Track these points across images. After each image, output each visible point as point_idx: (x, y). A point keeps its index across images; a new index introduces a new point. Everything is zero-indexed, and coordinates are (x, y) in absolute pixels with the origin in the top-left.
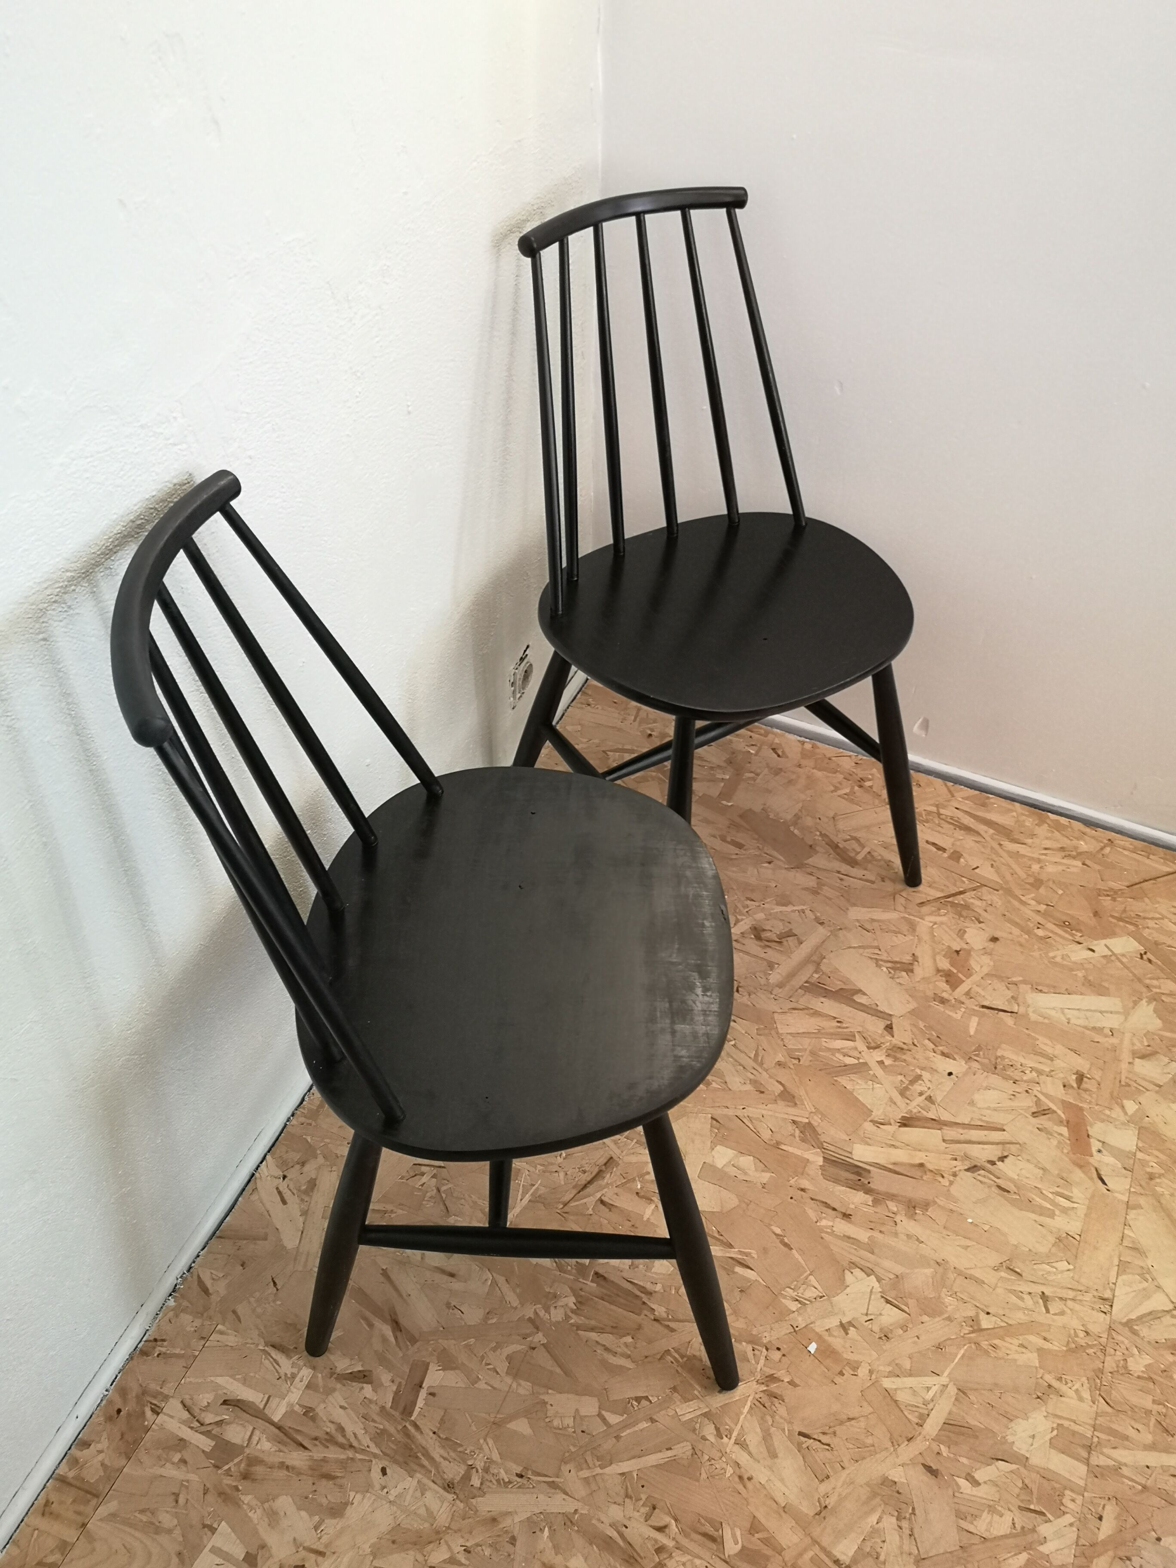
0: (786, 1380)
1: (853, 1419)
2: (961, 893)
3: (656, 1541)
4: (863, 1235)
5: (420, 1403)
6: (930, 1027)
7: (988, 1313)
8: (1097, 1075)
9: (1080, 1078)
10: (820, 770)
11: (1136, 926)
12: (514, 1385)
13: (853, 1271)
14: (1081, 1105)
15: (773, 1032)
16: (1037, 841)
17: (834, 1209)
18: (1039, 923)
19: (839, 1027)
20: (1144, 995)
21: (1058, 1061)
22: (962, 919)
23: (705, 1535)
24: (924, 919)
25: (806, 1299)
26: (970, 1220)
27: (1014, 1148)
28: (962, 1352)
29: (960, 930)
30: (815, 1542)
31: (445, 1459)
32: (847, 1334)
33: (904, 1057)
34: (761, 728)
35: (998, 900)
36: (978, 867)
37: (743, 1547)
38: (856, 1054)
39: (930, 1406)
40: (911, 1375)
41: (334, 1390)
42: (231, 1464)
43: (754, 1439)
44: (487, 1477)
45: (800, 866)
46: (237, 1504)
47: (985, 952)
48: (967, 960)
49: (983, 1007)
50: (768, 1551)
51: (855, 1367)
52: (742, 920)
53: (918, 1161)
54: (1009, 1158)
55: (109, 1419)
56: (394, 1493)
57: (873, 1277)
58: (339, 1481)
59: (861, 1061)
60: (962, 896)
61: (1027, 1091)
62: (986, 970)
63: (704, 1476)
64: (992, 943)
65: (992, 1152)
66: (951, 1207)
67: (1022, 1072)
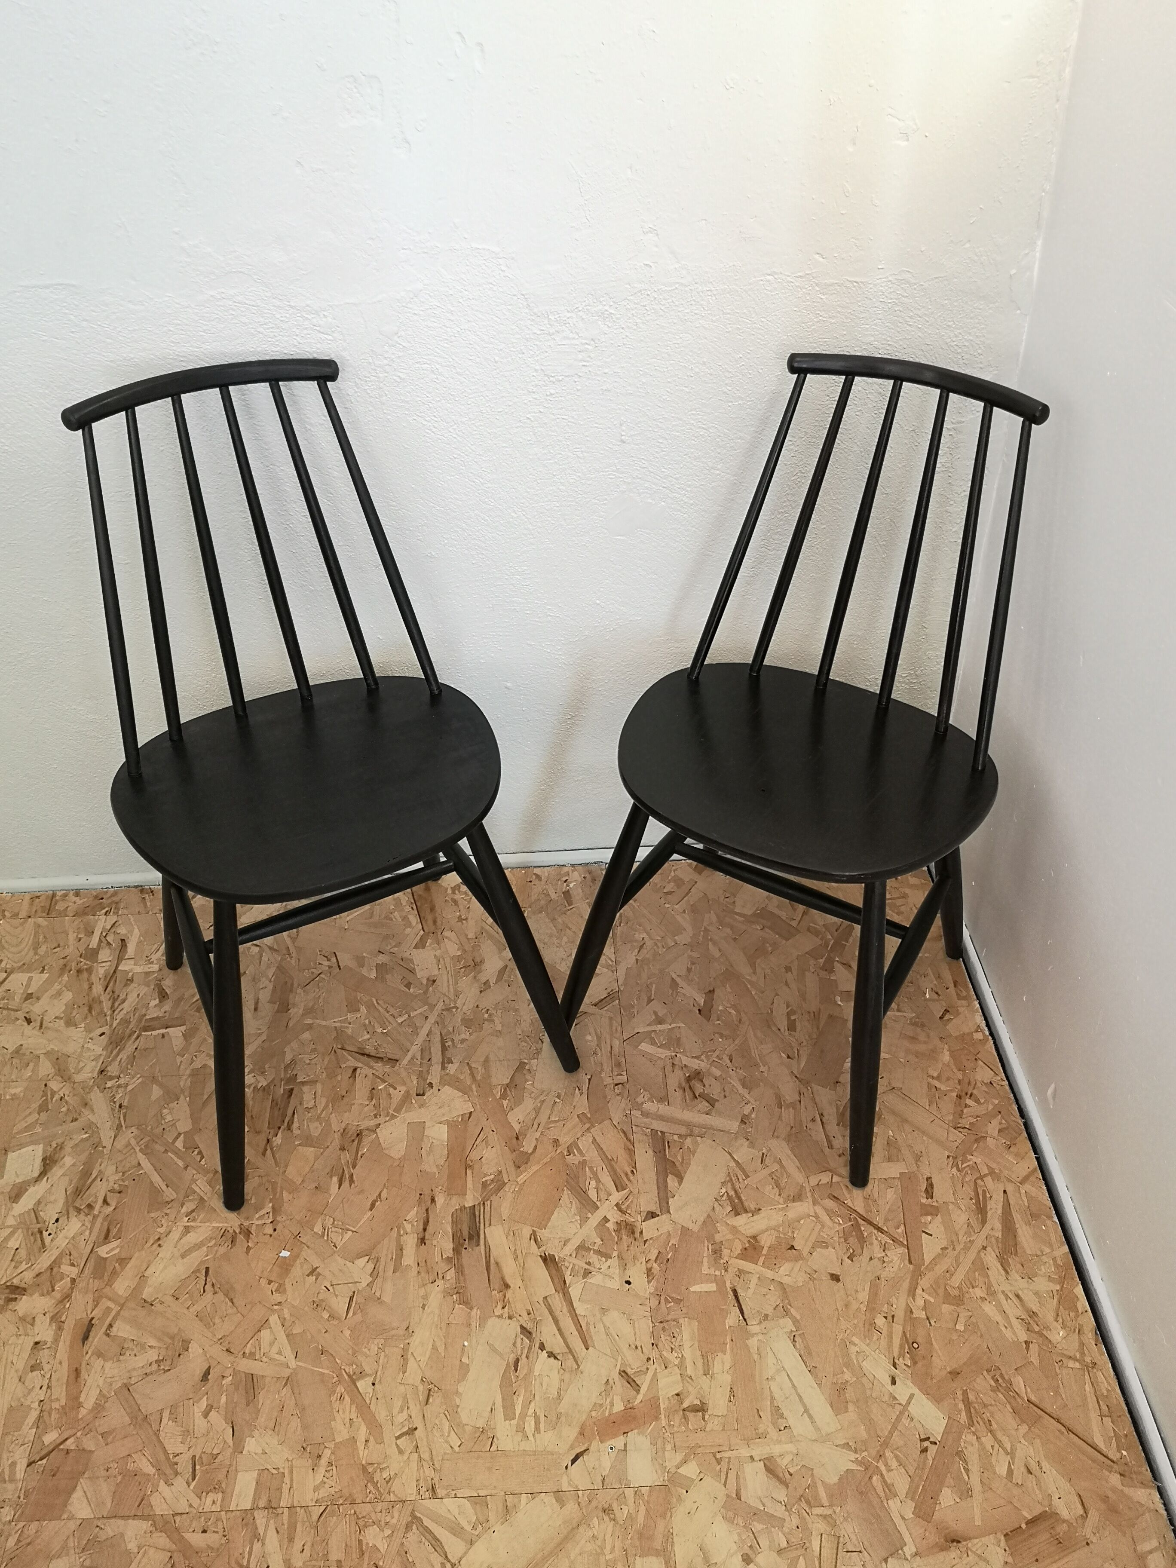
0: (250, 1244)
1: (233, 1303)
2: (880, 1229)
3: (96, 1202)
4: (409, 1258)
5: (154, 1033)
6: (675, 1249)
7: (373, 1384)
8: (713, 1424)
9: (701, 1409)
10: (951, 1056)
11: (971, 1424)
12: (185, 1077)
13: (370, 1262)
14: (663, 1416)
15: (587, 1126)
16: (1023, 1283)
17: (425, 1230)
18: (893, 1316)
19: (626, 1174)
20: (866, 1453)
21: (708, 1381)
22: (842, 1240)
23: (108, 1231)
24: (814, 1204)
25: (328, 1235)
26: (466, 1344)
27: (570, 1362)
28: (326, 1371)
29: (826, 1243)
30: (122, 1306)
31: (120, 1061)
32: (308, 1276)
33: (624, 1237)
34: (967, 990)
35: (896, 1267)
36: (931, 1235)
37: (106, 1258)
38: (603, 1196)
39: (264, 1359)
40: (287, 1336)
41: (149, 986)
42: (85, 961)
43: (193, 1238)
44: (115, 1089)
45: (803, 1081)
46: (61, 975)
47: (812, 1275)
48: (787, 1260)
49: (735, 1291)
50: (106, 1277)
51: (281, 1289)
52: (702, 1061)
53: (509, 1281)
54: (556, 1361)
55: (96, 897)
56: (90, 1045)
57: (371, 1279)
58: (89, 1015)
59: (598, 1203)
60: (875, 1231)
61: (649, 1359)
62: (786, 1280)
63: (153, 1215)
64: (829, 1277)
65: (555, 1343)
66: (473, 1324)
67: (672, 1348)
